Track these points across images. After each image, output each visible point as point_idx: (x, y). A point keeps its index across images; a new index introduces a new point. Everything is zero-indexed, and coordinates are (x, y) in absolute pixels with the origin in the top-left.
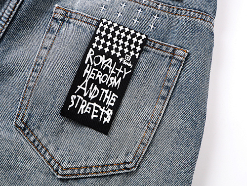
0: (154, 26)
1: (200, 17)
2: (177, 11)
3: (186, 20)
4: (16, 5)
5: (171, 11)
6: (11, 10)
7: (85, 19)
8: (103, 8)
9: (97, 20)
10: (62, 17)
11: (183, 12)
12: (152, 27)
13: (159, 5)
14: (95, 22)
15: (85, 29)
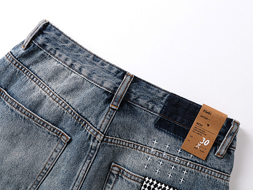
0: (183, 179)
1: (219, 176)
2: (202, 169)
3: (208, 177)
4: (87, 168)
5: (197, 168)
6: (84, 172)
7: (133, 177)
8: (146, 166)
9: (142, 178)
10: (117, 173)
11: (206, 170)
12: (182, 180)
13: (188, 162)
14: (140, 180)
15: (133, 186)
